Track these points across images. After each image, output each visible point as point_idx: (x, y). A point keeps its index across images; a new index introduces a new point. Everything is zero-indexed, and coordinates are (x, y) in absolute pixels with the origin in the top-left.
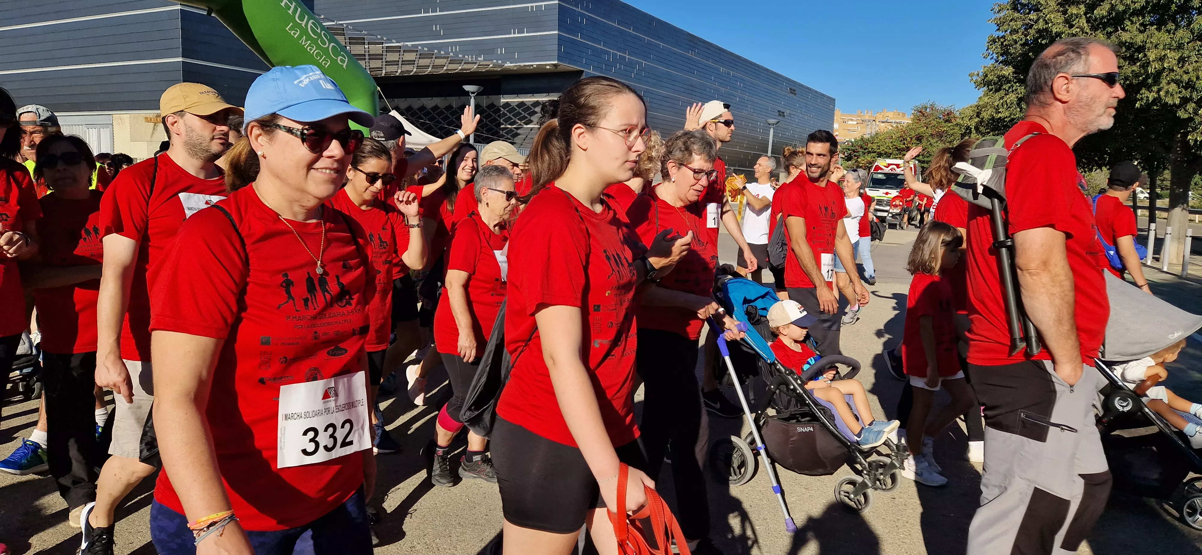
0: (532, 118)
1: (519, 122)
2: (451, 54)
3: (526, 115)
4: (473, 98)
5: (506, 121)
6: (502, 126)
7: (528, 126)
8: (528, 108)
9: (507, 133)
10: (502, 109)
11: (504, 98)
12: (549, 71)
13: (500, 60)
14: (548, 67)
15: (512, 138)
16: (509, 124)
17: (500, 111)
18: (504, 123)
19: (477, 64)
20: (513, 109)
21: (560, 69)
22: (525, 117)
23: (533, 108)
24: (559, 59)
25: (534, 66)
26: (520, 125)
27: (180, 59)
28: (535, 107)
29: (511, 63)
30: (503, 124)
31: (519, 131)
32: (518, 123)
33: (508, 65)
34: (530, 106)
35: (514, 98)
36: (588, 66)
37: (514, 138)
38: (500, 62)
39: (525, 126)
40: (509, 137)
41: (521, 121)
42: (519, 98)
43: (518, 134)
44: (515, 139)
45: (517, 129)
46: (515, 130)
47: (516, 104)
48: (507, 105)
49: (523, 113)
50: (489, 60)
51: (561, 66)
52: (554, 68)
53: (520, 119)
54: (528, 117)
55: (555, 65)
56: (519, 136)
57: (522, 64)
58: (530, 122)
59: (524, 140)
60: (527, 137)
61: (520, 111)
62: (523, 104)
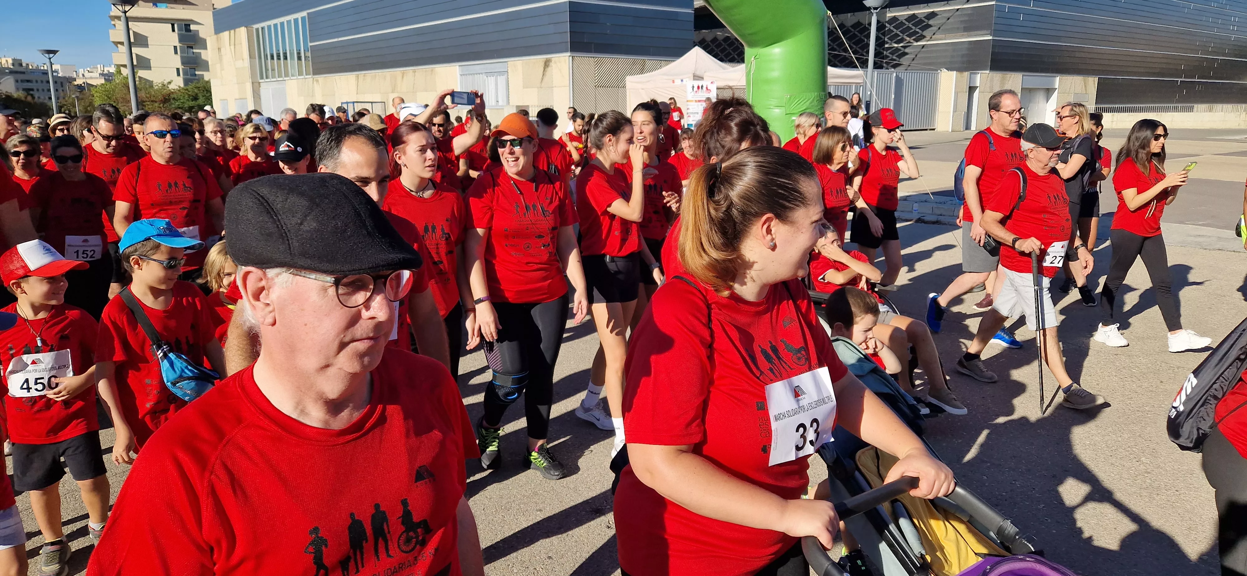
0: (925, 33)
1: (908, 39)
3: (917, 30)
4: (875, 15)
5: (891, 39)
6: (886, 46)
7: (919, 43)
8: (921, 21)
9: (892, 53)
10: (887, 25)
11: (891, 12)
15: (898, 59)
16: (895, 43)
17: (885, 27)
18: (889, 41)
20: (902, 24)
22: (916, 33)
23: (926, 21)
26: (909, 42)
28: (929, 19)
30: (887, 43)
31: (907, 50)
32: (906, 40)
34: (923, 19)
35: (902, 11)
37: (900, 58)
39: (915, 44)
40: (894, 58)
41: (910, 37)
42: (910, 10)
43: (905, 54)
44: (901, 60)
45: (904, 47)
46: (902, 49)
47: (905, 18)
48: (894, 19)
49: (913, 28)
54: (920, 31)
56: (907, 56)
58: (922, 37)
59: (913, 59)
60: (916, 56)
61: (910, 26)
62: (914, 16)
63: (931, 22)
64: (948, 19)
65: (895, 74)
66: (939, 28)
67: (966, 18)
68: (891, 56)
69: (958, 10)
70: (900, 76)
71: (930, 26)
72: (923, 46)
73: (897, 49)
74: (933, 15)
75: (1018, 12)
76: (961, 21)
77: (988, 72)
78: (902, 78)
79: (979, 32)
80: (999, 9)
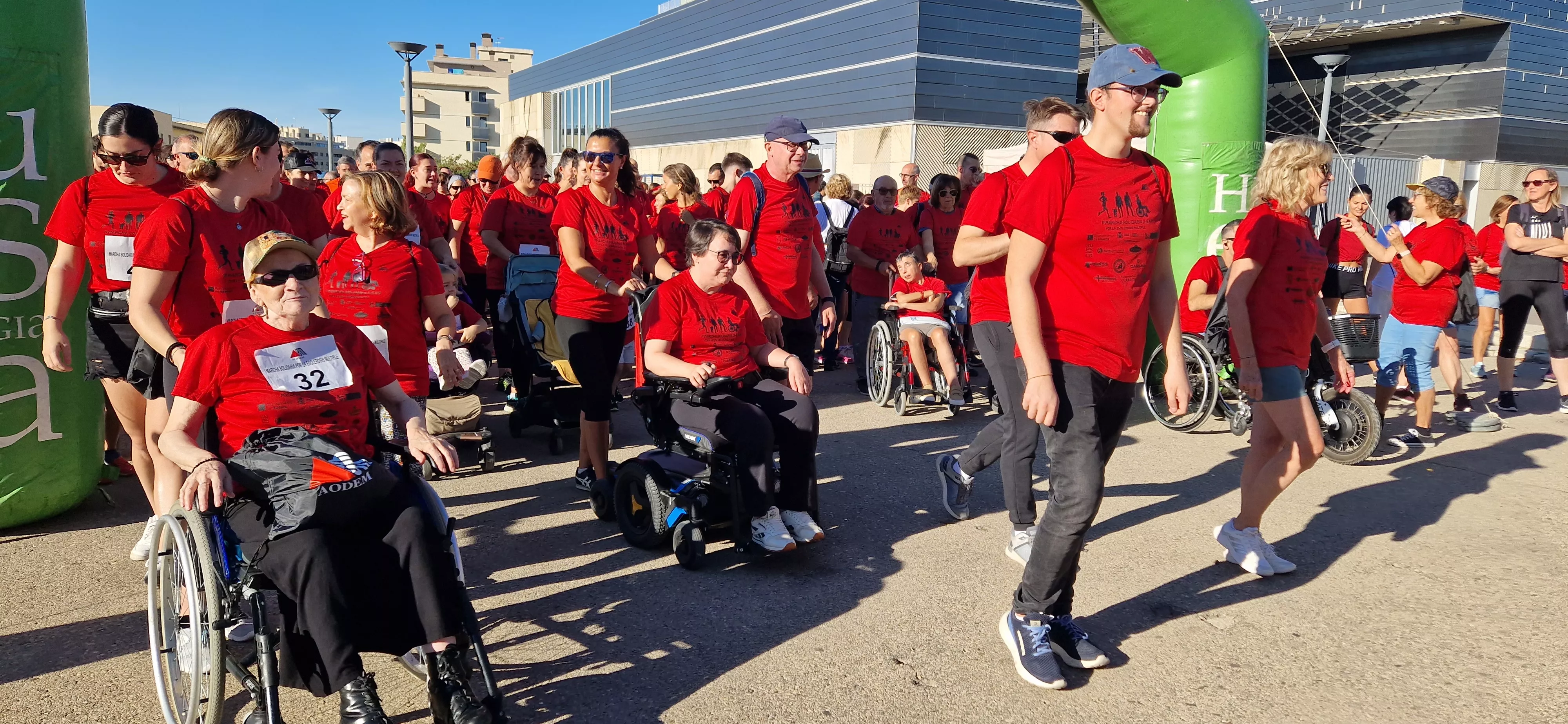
0: (1399, 109)
1: (1374, 115)
2: (1275, 17)
3: (1389, 104)
4: (1329, 75)
5: (1350, 116)
6: (1342, 125)
7: (1390, 122)
8: (1395, 93)
9: (1351, 135)
10: (1345, 98)
11: (1351, 81)
12: (1445, 29)
13: (1356, 19)
14: (1442, 23)
15: (1358, 142)
16: (1356, 121)
17: (1342, 99)
18: (1347, 119)
19: (1315, 29)
20: (1366, 96)
21: (1464, 24)
22: (1386, 108)
23: (1402, 92)
24: (1467, 6)
25: (1416, 23)
26: (1376, 120)
27: (915, 55)
28: (1405, 90)
29: (1374, 22)
30: (1344, 121)
31: (1372, 131)
32: (1371, 117)
33: (1369, 25)
34: (1398, 90)
35: (1367, 80)
36: (1517, 14)
37: (1361, 142)
38: (1356, 21)
39: (1385, 122)
40: (1353, 140)
41: (1377, 114)
42: (1379, 78)
43: (1369, 136)
44: (1363, 143)
45: (1369, 127)
46: (1366, 129)
47: (1371, 88)
48: (1356, 89)
49: (1383, 101)
50: (1336, 21)
51: (1468, 19)
52: (1454, 23)
53: (1376, 112)
54: (1392, 106)
55: (1455, 18)
56: (1372, 139)
57: (1395, 22)
58: (1395, 114)
59: (1381, 143)
60: (1386, 138)
61: (1378, 98)
62: (1384, 86)
63: (1409, 94)
64: (1435, 90)
65: (1354, 160)
66: (1421, 102)
67: (1462, 90)
68: (1348, 137)
69: (1450, 77)
70: (1362, 163)
71: (1408, 99)
72: (1396, 126)
73: (1358, 129)
74: (1412, 85)
75: (1540, 82)
76: (1454, 93)
77: (1493, 162)
78: (1365, 166)
79: (1479, 109)
80: (1512, 78)
